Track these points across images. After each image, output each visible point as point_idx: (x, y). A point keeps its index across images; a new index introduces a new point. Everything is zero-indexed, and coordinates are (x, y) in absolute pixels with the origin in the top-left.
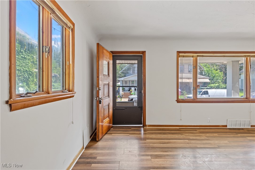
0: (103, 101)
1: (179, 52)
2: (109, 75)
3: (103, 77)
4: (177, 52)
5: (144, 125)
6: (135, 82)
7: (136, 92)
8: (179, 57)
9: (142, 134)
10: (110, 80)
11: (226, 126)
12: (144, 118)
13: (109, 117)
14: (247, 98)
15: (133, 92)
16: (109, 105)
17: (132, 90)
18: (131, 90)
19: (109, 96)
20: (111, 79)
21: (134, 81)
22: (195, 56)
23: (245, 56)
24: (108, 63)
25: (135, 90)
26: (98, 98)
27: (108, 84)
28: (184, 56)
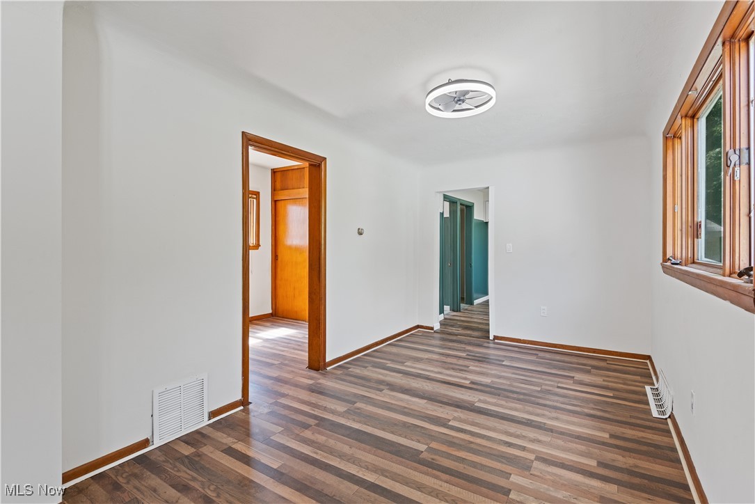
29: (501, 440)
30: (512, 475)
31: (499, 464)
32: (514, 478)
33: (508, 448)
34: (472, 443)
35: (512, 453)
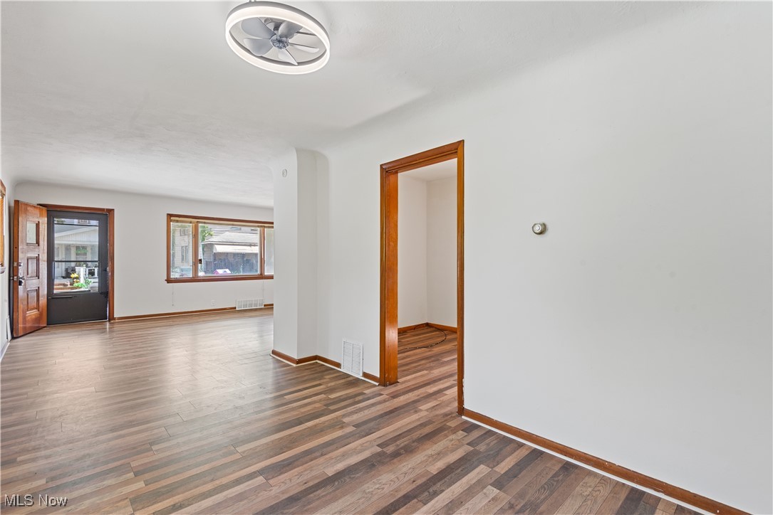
0: (25, 282)
1: (170, 216)
2: (38, 242)
3: (25, 247)
4: (168, 214)
5: (112, 318)
6: (89, 249)
7: (93, 280)
8: (171, 221)
9: (108, 329)
10: (41, 251)
11: (235, 308)
12: (111, 308)
13: (38, 308)
14: (261, 274)
15: (82, 280)
16: (38, 291)
17: (79, 274)
18: (73, 276)
19: (38, 276)
20: (43, 250)
21: (84, 248)
22: (194, 223)
23: (261, 226)
24: (38, 225)
25: (91, 273)
26: (15, 277)
27: (38, 259)
28: (177, 221)
29: (189, 505)
30: (144, 485)
31: (164, 484)
32: (141, 484)
33: (172, 503)
34: (212, 480)
35: (165, 502)
